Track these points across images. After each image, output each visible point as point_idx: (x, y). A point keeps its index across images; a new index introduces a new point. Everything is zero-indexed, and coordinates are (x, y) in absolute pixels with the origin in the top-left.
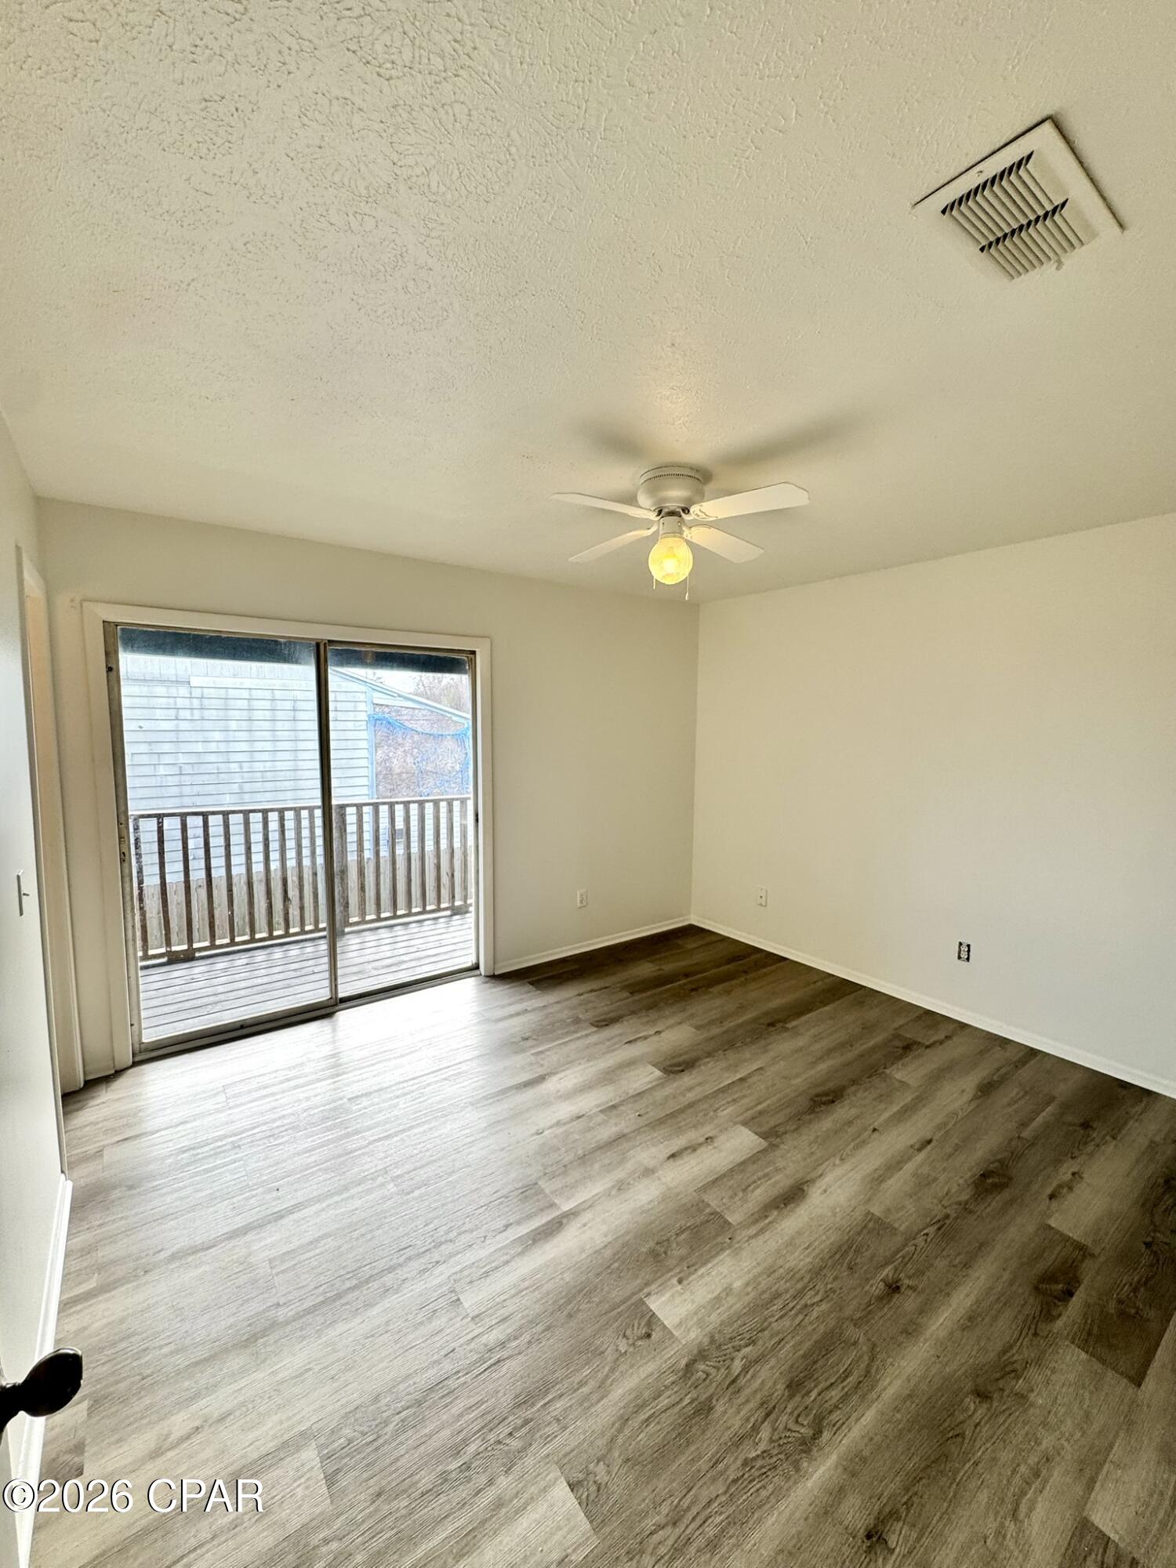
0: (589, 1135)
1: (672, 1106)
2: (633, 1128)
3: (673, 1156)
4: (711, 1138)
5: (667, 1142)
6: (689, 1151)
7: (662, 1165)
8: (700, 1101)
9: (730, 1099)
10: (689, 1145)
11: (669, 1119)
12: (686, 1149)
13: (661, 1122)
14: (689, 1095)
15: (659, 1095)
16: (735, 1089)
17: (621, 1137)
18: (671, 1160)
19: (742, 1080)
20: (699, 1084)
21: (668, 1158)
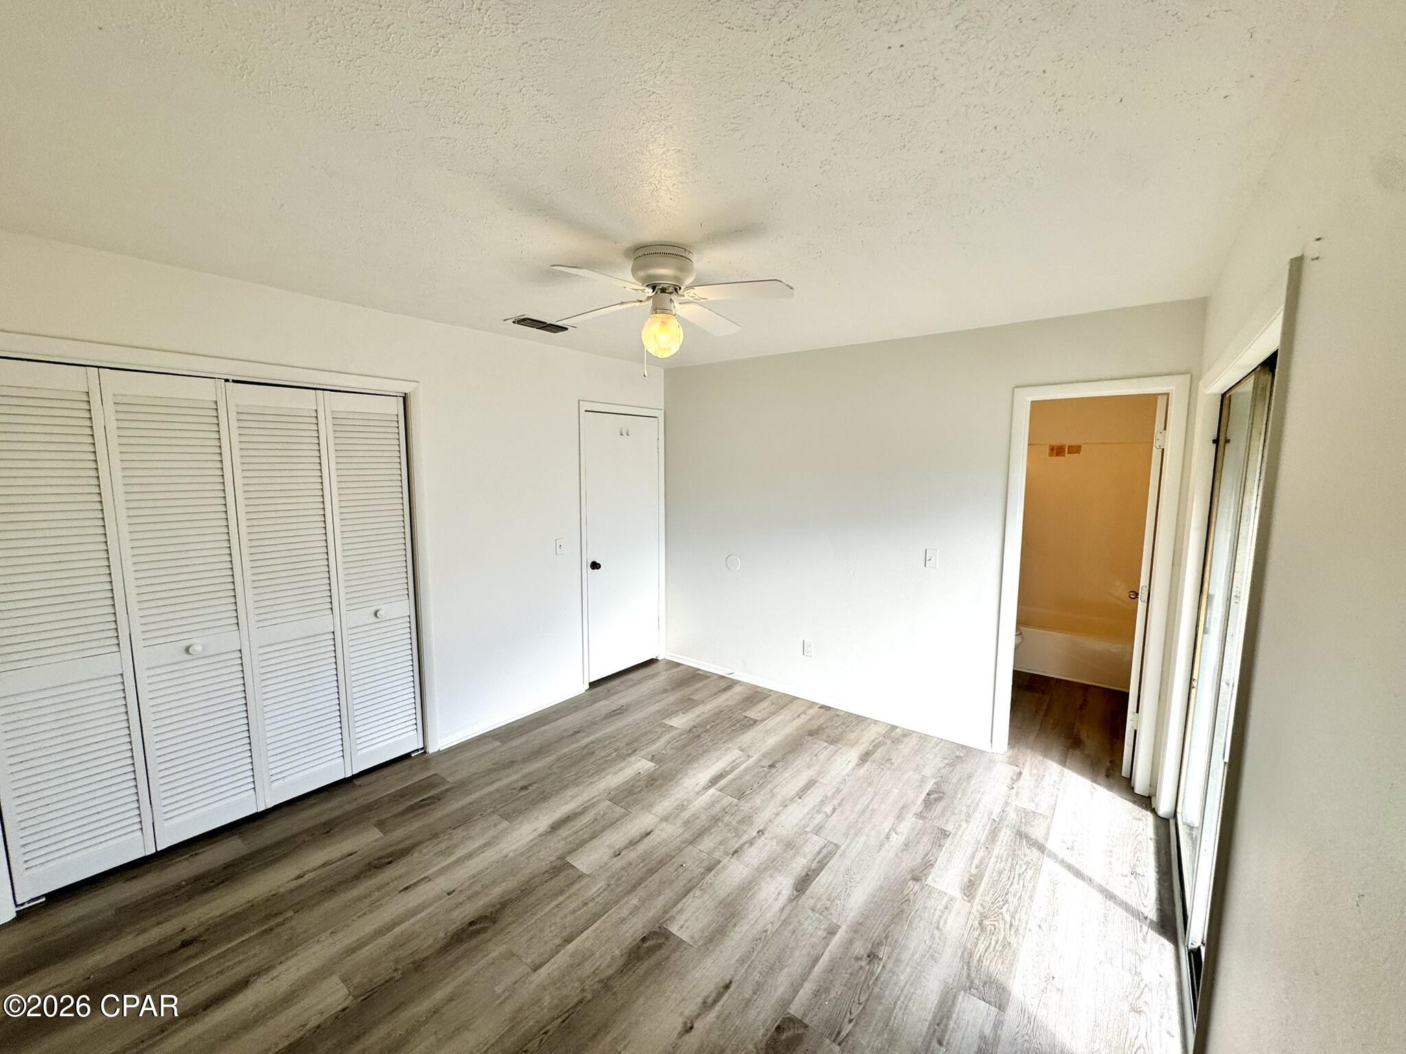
0: (719, 838)
1: (653, 883)
2: (684, 853)
3: (648, 834)
4: (616, 856)
5: (654, 844)
6: (635, 840)
7: (656, 827)
8: (623, 897)
9: (591, 904)
10: (635, 846)
11: (655, 866)
12: (636, 843)
13: (662, 863)
14: (635, 901)
15: (668, 894)
16: (581, 922)
17: (692, 842)
18: (649, 830)
19: (568, 940)
20: (623, 920)
21: (651, 832)
